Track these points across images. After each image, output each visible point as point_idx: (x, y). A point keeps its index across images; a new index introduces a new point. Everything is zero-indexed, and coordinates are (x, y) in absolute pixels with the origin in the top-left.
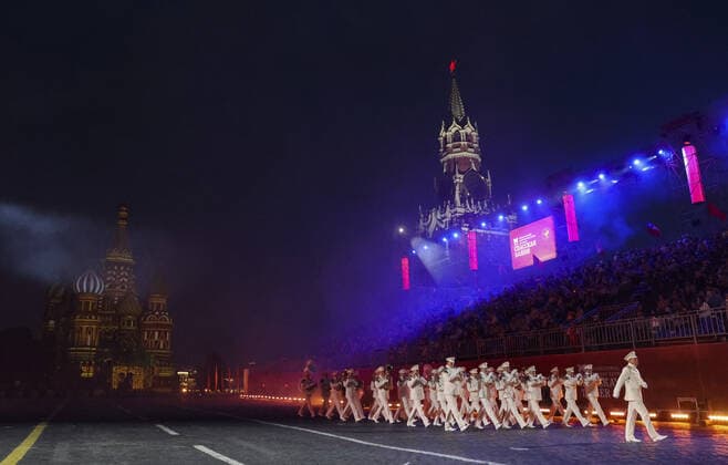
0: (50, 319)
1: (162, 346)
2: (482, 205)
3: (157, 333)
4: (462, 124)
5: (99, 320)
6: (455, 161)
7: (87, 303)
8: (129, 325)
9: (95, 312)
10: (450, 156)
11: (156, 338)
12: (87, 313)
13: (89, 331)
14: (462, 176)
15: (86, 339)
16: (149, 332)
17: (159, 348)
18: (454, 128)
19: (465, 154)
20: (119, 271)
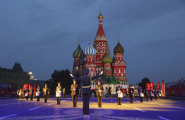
0: (76, 66)
1: (122, 76)
3: (120, 70)
5: (95, 66)
7: (90, 59)
8: (108, 67)
9: (93, 62)
11: (120, 72)
12: (90, 63)
15: (91, 74)
16: (116, 70)
17: (121, 77)
20: (101, 44)
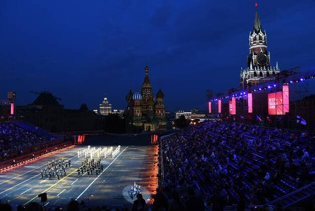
1: (162, 115)
2: (263, 69)
3: (160, 111)
4: (257, 32)
5: (141, 108)
6: (254, 49)
7: (137, 103)
8: (150, 109)
9: (139, 106)
10: (252, 47)
12: (137, 106)
13: (138, 112)
14: (256, 56)
15: (137, 114)
16: (157, 111)
18: (254, 35)
19: (258, 46)
20: (147, 91)
